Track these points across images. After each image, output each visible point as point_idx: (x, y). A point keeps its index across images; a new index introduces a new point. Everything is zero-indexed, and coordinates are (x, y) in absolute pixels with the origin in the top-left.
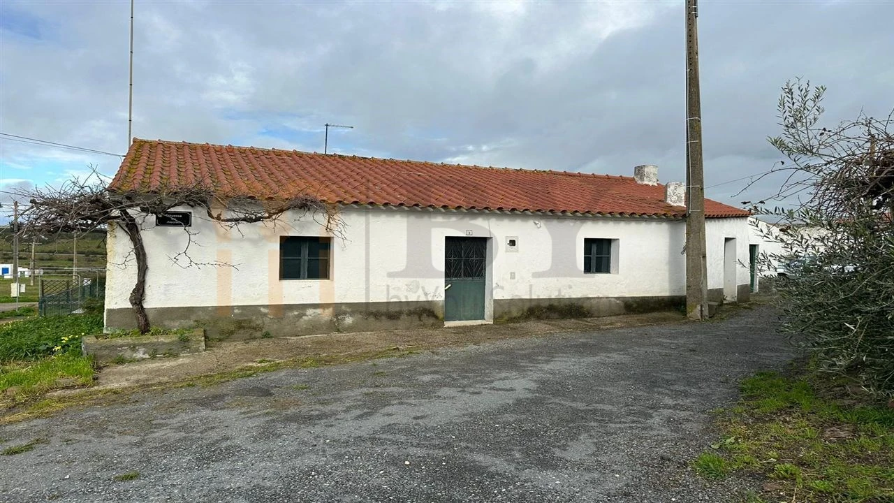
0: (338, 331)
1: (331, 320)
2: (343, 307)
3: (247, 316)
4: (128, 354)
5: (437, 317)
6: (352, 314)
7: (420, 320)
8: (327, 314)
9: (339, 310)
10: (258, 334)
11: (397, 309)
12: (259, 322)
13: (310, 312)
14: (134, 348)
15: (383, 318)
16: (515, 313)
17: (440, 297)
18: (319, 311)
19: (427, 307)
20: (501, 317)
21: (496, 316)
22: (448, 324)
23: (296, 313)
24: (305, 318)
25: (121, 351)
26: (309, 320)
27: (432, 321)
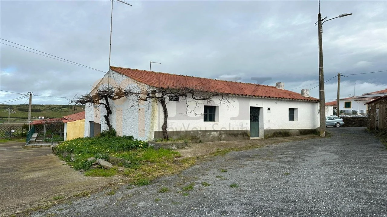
0: (220, 140)
1: (218, 136)
2: (222, 132)
3: (195, 134)
4: (170, 147)
5: (248, 136)
6: (224, 134)
7: (244, 137)
9: (221, 132)
10: (198, 141)
11: (237, 133)
12: (198, 137)
13: (213, 133)
14: (172, 145)
15: (233, 136)
16: (270, 135)
17: (249, 129)
18: (215, 133)
19: (246, 132)
20: (266, 136)
22: (251, 138)
23: (209, 134)
24: (211, 135)
26: (213, 136)
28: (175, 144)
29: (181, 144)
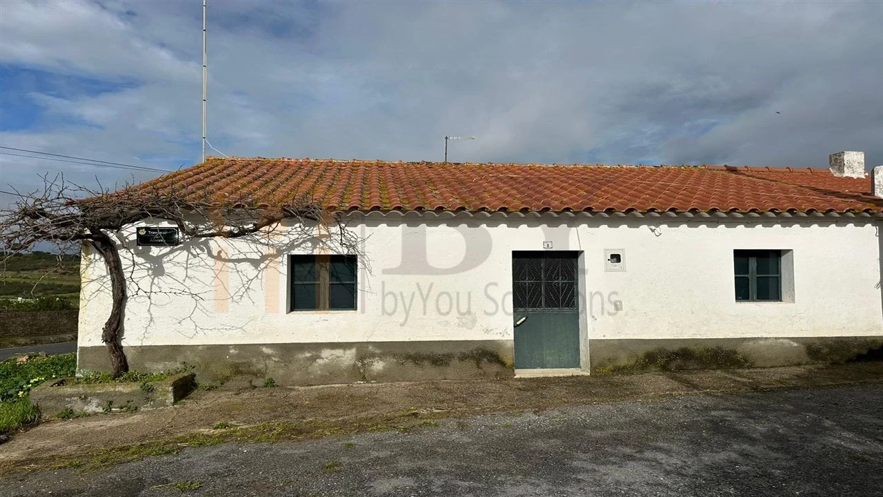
0: (364, 378)
1: (355, 365)
2: (370, 348)
3: (244, 358)
4: (78, 406)
5: (503, 364)
6: (382, 357)
7: (479, 368)
8: (348, 357)
9: (365, 351)
10: (259, 382)
11: (446, 351)
12: (261, 366)
13: (326, 353)
14: (85, 398)
15: (426, 363)
16: (623, 362)
17: (509, 336)
18: (339, 352)
19: (489, 349)
20: (602, 365)
21: (595, 364)
22: (521, 373)
23: (308, 355)
24: (320, 361)
25: (70, 402)
26: (326, 365)
27: (495, 368)
28: (98, 395)
29: (122, 394)
